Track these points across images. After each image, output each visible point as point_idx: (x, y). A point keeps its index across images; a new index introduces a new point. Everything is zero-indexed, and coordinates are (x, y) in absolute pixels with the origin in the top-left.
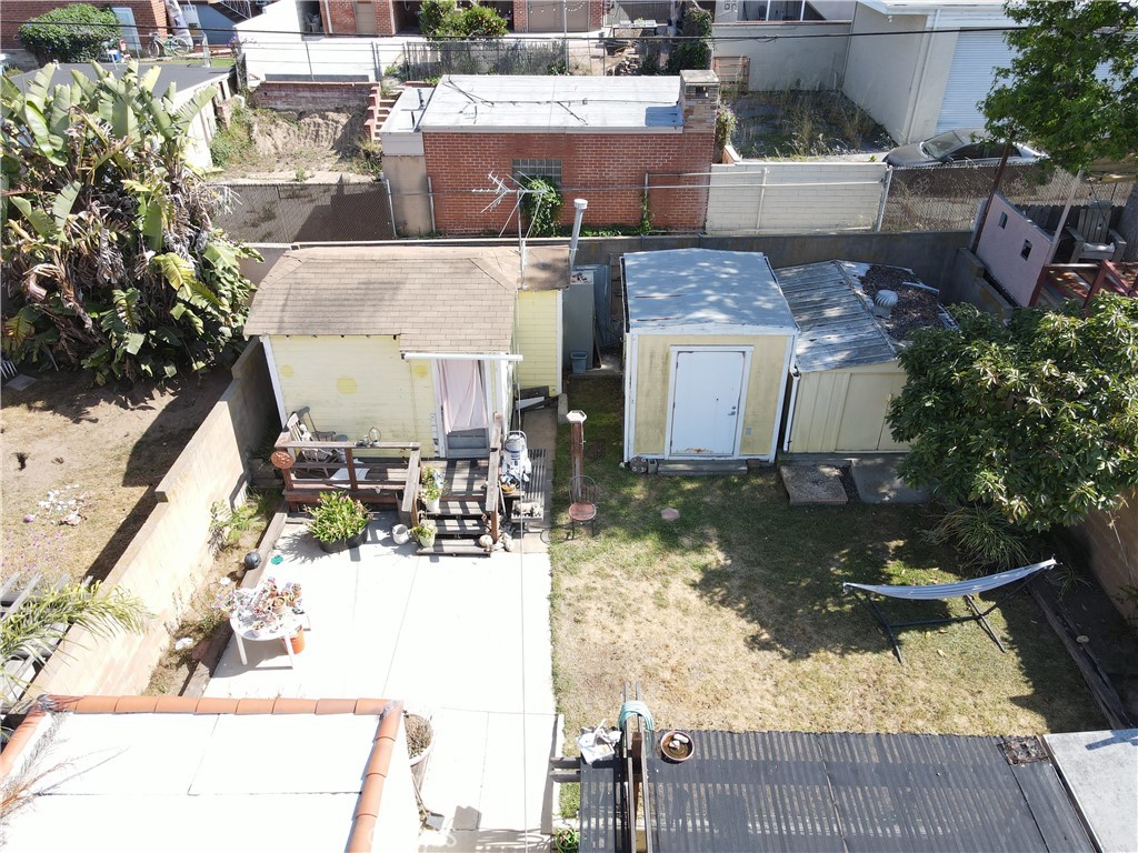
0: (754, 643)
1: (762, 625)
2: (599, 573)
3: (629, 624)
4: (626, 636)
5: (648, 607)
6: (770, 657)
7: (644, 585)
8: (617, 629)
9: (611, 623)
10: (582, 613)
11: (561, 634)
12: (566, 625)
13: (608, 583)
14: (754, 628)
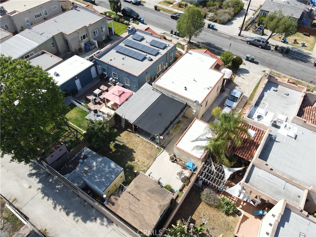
0: (135, 152)
1: (132, 153)
2: (142, 168)
3: (144, 160)
4: (145, 159)
5: (140, 161)
6: (134, 150)
7: (139, 163)
8: (145, 161)
9: (145, 162)
10: (147, 165)
11: (151, 164)
12: (150, 164)
13: (142, 166)
14: (133, 154)
